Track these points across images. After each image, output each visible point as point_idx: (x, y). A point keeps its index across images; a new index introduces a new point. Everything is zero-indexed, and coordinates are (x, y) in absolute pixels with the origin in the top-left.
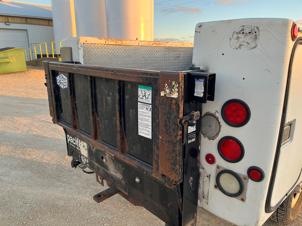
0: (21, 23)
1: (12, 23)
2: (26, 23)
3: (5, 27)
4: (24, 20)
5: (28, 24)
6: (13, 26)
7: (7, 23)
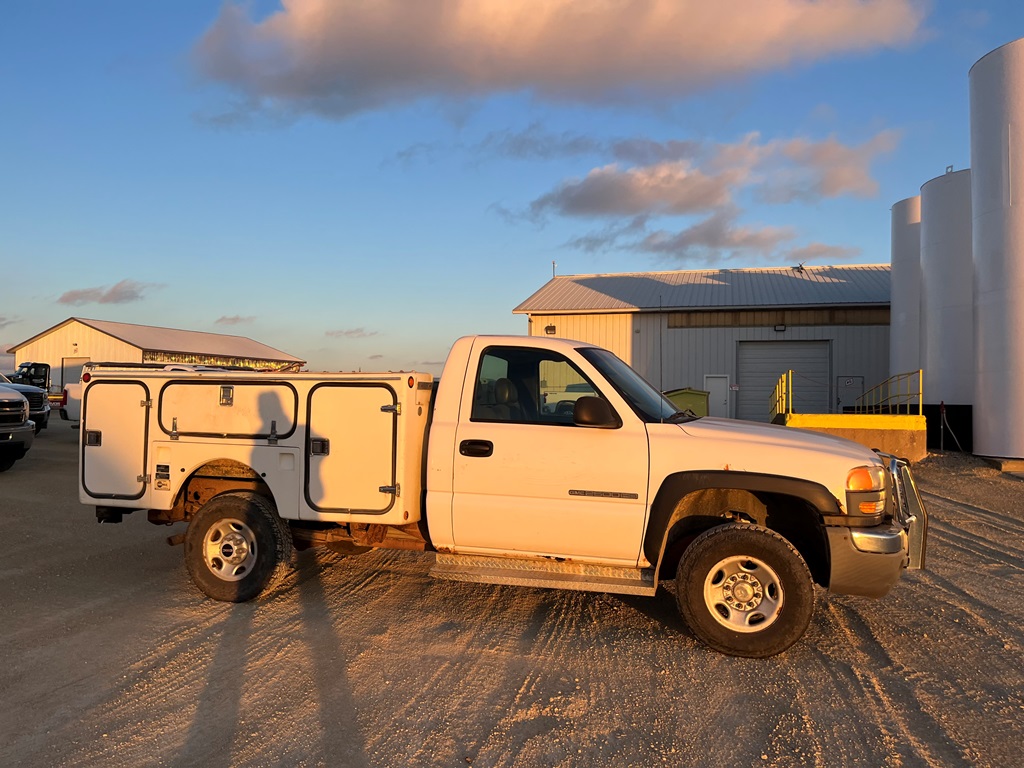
0: (816, 324)
1: (793, 325)
2: (832, 322)
3: (774, 336)
4: (826, 315)
5: (835, 324)
6: (793, 333)
7: (778, 328)
